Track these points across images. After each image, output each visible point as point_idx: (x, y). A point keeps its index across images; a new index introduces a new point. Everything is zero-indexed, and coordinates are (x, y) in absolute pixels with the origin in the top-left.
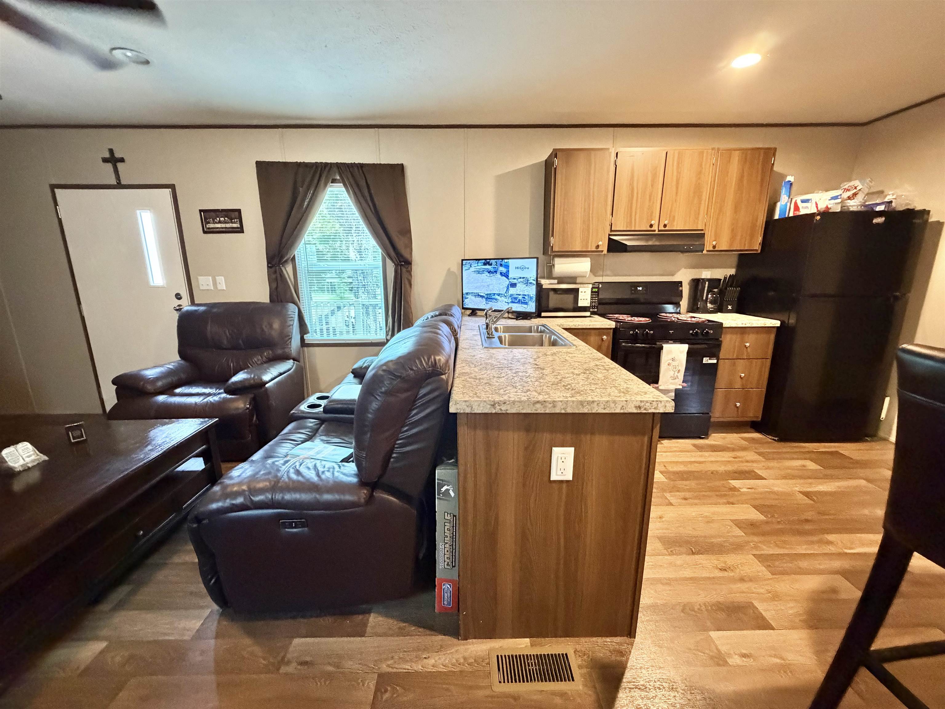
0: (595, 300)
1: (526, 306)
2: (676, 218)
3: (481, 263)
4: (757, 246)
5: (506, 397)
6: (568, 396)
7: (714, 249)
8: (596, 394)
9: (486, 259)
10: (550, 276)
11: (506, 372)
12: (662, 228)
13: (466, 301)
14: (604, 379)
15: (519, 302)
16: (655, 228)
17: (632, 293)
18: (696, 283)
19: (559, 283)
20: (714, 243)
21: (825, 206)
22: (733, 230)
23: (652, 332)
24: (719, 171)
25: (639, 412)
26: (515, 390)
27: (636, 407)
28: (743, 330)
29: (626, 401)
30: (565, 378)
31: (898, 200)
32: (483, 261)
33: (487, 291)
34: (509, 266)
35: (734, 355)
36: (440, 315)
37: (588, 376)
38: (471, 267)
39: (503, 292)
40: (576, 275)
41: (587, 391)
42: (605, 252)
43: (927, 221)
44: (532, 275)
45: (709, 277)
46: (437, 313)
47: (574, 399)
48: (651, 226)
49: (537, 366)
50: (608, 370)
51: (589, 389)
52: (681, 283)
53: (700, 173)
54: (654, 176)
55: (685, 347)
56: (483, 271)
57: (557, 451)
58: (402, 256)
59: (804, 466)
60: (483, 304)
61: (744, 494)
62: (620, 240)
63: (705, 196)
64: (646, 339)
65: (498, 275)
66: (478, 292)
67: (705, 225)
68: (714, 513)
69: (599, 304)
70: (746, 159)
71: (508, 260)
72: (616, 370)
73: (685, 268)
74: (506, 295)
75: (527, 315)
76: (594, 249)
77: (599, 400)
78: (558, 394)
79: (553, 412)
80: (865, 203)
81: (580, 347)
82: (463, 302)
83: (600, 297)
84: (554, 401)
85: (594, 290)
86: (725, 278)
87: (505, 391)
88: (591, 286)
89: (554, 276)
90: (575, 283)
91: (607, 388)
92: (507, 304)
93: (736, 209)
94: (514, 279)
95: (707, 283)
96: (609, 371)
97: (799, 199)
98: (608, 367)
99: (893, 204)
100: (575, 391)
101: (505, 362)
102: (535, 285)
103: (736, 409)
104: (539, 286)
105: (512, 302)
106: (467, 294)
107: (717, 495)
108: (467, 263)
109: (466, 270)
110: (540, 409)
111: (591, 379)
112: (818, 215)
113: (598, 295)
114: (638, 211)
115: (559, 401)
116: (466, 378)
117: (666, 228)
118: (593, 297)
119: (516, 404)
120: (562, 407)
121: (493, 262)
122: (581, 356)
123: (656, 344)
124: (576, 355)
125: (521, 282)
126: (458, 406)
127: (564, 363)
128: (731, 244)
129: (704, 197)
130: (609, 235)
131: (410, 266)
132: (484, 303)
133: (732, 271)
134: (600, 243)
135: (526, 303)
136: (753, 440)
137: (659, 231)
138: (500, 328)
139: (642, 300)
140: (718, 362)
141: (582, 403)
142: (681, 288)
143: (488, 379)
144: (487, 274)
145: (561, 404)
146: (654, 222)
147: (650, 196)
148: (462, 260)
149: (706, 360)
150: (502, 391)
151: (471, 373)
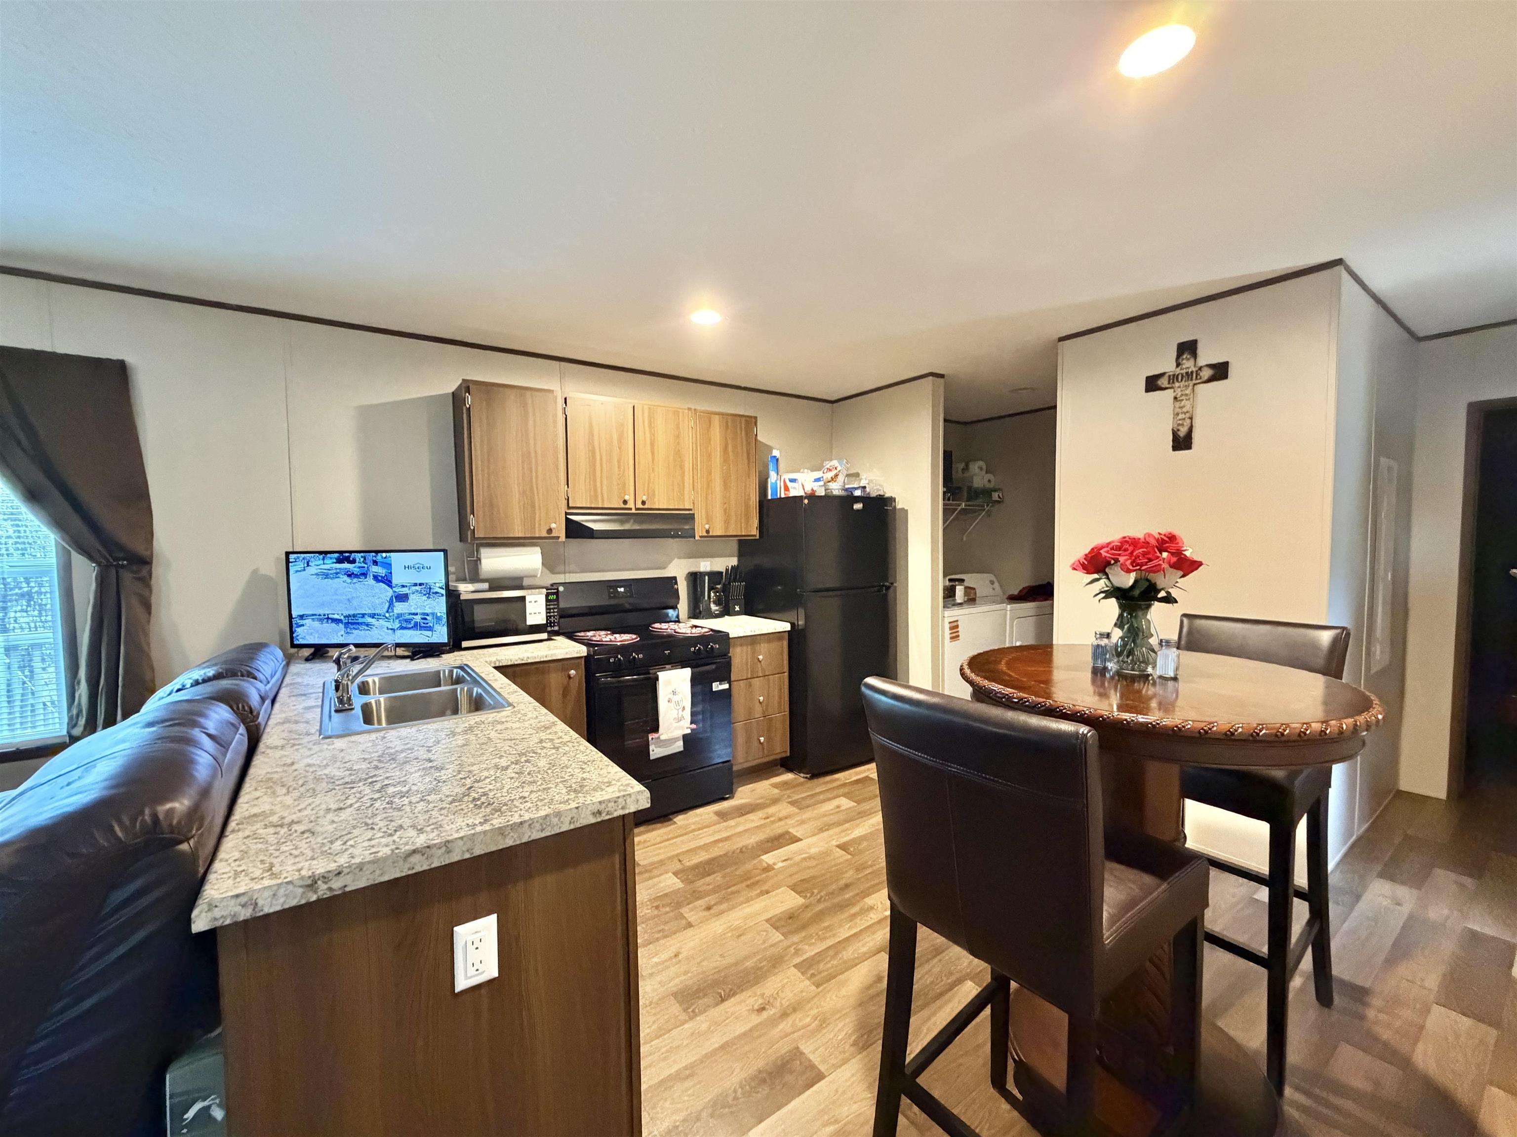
0: (554, 612)
1: (429, 633)
2: (657, 493)
3: (331, 558)
4: (753, 530)
5: (343, 860)
6: (477, 822)
7: (708, 536)
8: (529, 805)
9: (341, 552)
10: (474, 576)
11: (360, 792)
12: (639, 505)
13: (299, 631)
14: (549, 769)
15: (416, 626)
16: (631, 504)
17: (610, 598)
18: (695, 578)
19: (491, 589)
20: (707, 526)
21: (811, 489)
22: (725, 510)
23: (641, 656)
24: (700, 438)
25: (599, 820)
26: (369, 834)
27: (594, 814)
28: (752, 640)
29: (577, 808)
30: (479, 781)
31: (871, 484)
32: (336, 555)
33: (347, 609)
34: (390, 565)
35: (747, 674)
36: (217, 677)
37: (523, 767)
38: (308, 565)
39: (382, 610)
40: (521, 575)
41: (515, 803)
42: (563, 538)
43: (895, 507)
44: (438, 579)
45: (708, 569)
46: (211, 672)
47: (487, 827)
48: (625, 502)
49: (430, 764)
50: (557, 748)
51: (518, 797)
52: (675, 578)
53: (678, 436)
54: (621, 437)
55: (687, 672)
56: (337, 573)
57: (463, 932)
58: (121, 547)
59: (838, 807)
60: (339, 634)
61: (780, 871)
62: (583, 521)
63: (688, 465)
64: (633, 667)
65: (370, 581)
66: (327, 612)
67: (693, 503)
68: (746, 918)
69: (561, 617)
70: (727, 427)
71: (388, 554)
72: (570, 745)
73: (679, 558)
74: (387, 615)
75: (432, 649)
76: (544, 534)
77: (532, 816)
78: (460, 822)
79: (447, 862)
80: (844, 486)
81: (522, 706)
82: (292, 632)
83: (562, 605)
84: (448, 841)
85: (551, 597)
86: (727, 570)
87: (345, 843)
88: (544, 591)
89: (482, 577)
90: (520, 587)
91: (549, 788)
92: (390, 631)
93: (726, 485)
94: (403, 586)
95: (707, 577)
96: (560, 750)
97: (787, 477)
98: (560, 740)
99: (868, 490)
100: (492, 807)
101: (364, 766)
102: (444, 597)
103: (760, 746)
104: (452, 595)
105: (402, 628)
106: (302, 617)
107: (748, 886)
108: (298, 558)
109: (297, 571)
110: (420, 865)
111: (526, 773)
112: (806, 498)
113: (558, 605)
114: (605, 482)
115: (456, 839)
116: (254, 828)
117: (646, 506)
118: (550, 609)
119: (365, 869)
120: (465, 849)
121: (358, 556)
122: (517, 725)
123: (649, 673)
124: (508, 725)
125: (417, 591)
126: (217, 913)
127: (484, 746)
128: (727, 529)
129: (686, 469)
130: (566, 514)
131: (147, 567)
132: (343, 633)
133: (734, 561)
134: (553, 526)
135: (430, 629)
136: (785, 785)
137: (637, 509)
138: (374, 682)
139: (627, 606)
140: (730, 686)
141: (501, 831)
142: (676, 586)
143: (312, 818)
144: (346, 578)
145: (461, 843)
146: (629, 497)
147: (619, 462)
148: (288, 554)
149: (717, 687)
150: (337, 845)
151: (272, 813)
